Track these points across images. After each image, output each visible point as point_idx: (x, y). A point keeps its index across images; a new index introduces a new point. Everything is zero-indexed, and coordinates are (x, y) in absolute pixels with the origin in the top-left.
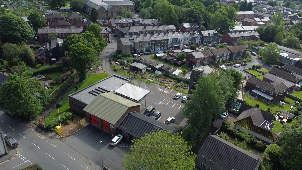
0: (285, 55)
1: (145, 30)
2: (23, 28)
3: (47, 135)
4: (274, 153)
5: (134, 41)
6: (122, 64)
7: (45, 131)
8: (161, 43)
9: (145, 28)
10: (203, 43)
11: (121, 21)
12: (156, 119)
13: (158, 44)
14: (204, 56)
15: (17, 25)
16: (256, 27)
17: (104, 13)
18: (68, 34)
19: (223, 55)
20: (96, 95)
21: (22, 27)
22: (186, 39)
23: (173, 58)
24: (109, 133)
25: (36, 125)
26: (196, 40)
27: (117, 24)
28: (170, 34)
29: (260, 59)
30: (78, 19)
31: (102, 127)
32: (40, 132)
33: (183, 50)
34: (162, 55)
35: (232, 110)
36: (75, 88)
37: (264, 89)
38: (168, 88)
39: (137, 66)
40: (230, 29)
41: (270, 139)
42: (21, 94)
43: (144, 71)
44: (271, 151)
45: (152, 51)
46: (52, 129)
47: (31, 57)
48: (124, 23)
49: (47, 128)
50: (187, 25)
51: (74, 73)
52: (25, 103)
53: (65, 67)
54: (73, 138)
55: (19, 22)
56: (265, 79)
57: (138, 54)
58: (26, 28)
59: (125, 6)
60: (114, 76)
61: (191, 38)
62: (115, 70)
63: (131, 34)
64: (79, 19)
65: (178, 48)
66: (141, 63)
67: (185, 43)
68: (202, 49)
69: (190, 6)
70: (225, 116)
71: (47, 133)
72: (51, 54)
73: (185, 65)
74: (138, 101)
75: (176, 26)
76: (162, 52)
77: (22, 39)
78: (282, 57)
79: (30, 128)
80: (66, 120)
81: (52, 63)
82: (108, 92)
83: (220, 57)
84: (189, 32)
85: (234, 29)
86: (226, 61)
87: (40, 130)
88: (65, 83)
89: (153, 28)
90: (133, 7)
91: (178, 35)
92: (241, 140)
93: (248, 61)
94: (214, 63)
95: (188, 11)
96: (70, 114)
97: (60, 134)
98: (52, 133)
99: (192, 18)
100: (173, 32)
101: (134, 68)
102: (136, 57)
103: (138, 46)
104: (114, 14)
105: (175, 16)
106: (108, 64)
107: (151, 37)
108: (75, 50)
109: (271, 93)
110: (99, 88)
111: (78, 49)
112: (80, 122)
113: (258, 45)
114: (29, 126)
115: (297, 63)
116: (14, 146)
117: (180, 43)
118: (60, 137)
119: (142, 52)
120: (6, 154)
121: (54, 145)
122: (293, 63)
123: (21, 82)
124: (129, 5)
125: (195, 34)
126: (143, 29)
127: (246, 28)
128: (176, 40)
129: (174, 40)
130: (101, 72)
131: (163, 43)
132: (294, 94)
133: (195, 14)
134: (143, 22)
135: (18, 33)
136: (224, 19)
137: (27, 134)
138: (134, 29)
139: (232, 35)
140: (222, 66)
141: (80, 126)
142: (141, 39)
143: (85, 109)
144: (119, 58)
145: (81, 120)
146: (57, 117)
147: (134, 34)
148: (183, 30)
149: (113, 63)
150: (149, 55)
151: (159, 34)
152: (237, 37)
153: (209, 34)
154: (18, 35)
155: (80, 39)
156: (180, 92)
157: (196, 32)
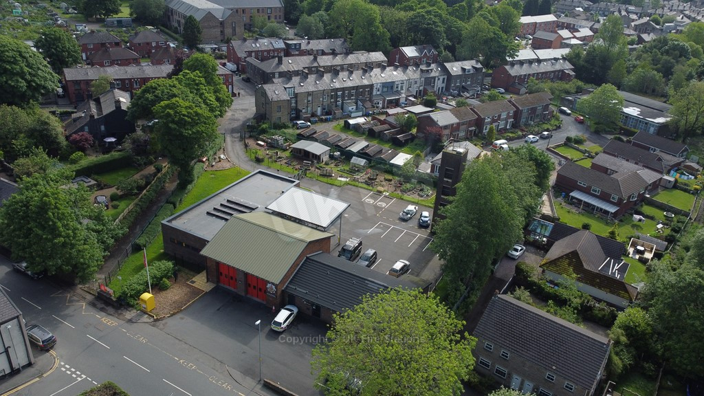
0: (633, 111)
1: (316, 64)
2: (31, 68)
3: (121, 317)
4: (636, 326)
5: (294, 91)
6: (271, 146)
7: (113, 307)
8: (357, 94)
9: (315, 59)
10: (451, 91)
11: (258, 45)
12: (369, 266)
13: (350, 95)
14: (458, 121)
15: (15, 62)
16: (566, 51)
17: (214, 27)
18: (138, 78)
19: (500, 116)
20: (226, 220)
21: (29, 66)
22: (413, 83)
23: (386, 126)
24: (265, 303)
25: (91, 294)
26: (434, 83)
27: (250, 54)
28: (376, 73)
29: (581, 122)
30: (154, 44)
31: (247, 292)
32: (102, 310)
33: (408, 109)
34: (361, 120)
35: (532, 240)
36: (172, 206)
37: (597, 189)
38: (386, 197)
39: (307, 149)
40: (507, 58)
41: (623, 297)
42: (54, 223)
43: (325, 158)
44: (629, 323)
45: (338, 112)
46: (132, 302)
47: (56, 138)
48: (265, 51)
49: (119, 298)
50: (410, 51)
51: (164, 171)
52: (64, 245)
53: (139, 158)
54: (182, 318)
55: (21, 55)
56: (594, 166)
57: (307, 120)
58: (39, 69)
59: (263, 9)
60: (260, 172)
61: (423, 79)
62: (259, 161)
63: (287, 76)
64: (157, 43)
65: (396, 103)
66: (316, 140)
67: (411, 92)
68: (451, 104)
69: (415, 7)
70: (518, 254)
71: (120, 312)
72: (103, 128)
73: (416, 141)
74: (324, 228)
75: (386, 53)
76: (361, 114)
77: (31, 94)
78: (628, 116)
79: (78, 301)
80: (161, 278)
81: (108, 149)
82: (252, 209)
83: (493, 121)
84: (417, 65)
85: (517, 56)
86: (505, 130)
87: (103, 306)
88: (145, 195)
89: (333, 59)
90: (280, 11)
91: (395, 73)
92: (561, 302)
93: (555, 128)
94: (480, 135)
95: (412, 19)
96: (170, 264)
97: (151, 311)
98: (132, 312)
99: (422, 34)
100: (383, 68)
101: (300, 153)
102: (301, 128)
103: (306, 101)
104: (237, 29)
105: (381, 29)
106: (239, 147)
107: (334, 81)
108: (169, 115)
109: (613, 198)
110: (228, 201)
111: (176, 112)
112: (194, 282)
113: (573, 91)
114: (75, 298)
115: (662, 128)
116: (47, 346)
117: (398, 93)
118: (152, 320)
119: (313, 115)
120: (30, 365)
121: (139, 337)
122: (652, 129)
123: (53, 194)
124: (271, 8)
125: (432, 70)
126: (312, 62)
127: (543, 54)
128: (389, 87)
129: (385, 85)
130: (227, 165)
131: (362, 94)
132: (662, 197)
133: (429, 24)
134: (310, 47)
135: (20, 80)
136: (495, 34)
137: (73, 316)
138: (291, 64)
139: (514, 71)
140: (499, 142)
141: (196, 292)
142: (311, 85)
143: (204, 252)
144: (264, 131)
145: (194, 276)
146: (140, 273)
147: (295, 76)
148: (404, 63)
149: (251, 142)
150: (332, 121)
151: (351, 73)
152: (525, 75)
153: (463, 70)
154: (19, 84)
155: (174, 89)
156: (413, 203)
157: (433, 66)
